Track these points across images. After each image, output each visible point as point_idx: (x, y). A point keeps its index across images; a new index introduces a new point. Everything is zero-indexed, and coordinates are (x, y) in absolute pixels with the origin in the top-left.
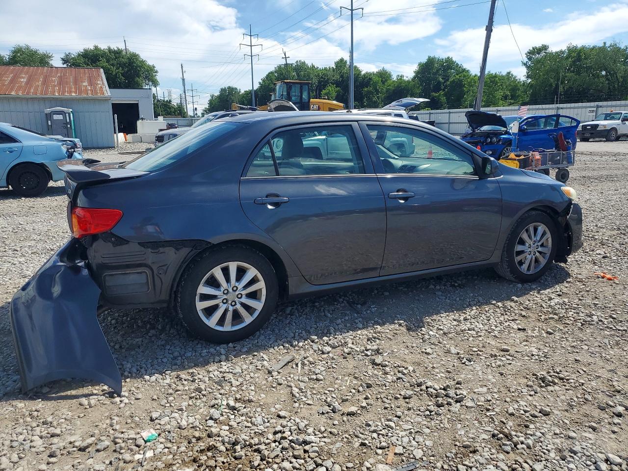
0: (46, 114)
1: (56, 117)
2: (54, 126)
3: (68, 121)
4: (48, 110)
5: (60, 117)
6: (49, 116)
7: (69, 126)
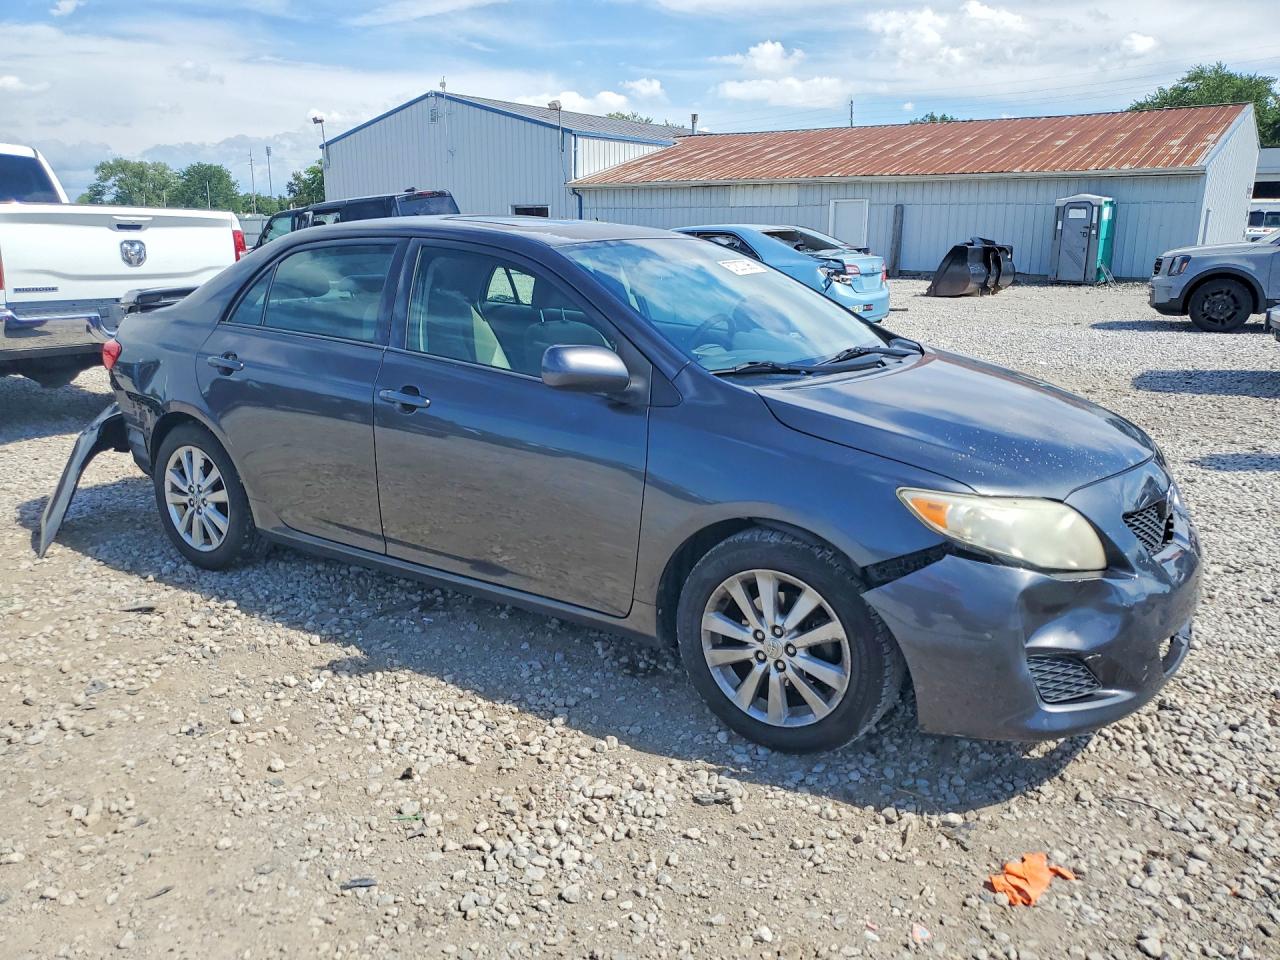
0: (1058, 208)
1: (1074, 214)
2: (1067, 232)
3: (1095, 221)
4: (1062, 201)
5: (1081, 214)
6: (1061, 212)
7: (1094, 232)
